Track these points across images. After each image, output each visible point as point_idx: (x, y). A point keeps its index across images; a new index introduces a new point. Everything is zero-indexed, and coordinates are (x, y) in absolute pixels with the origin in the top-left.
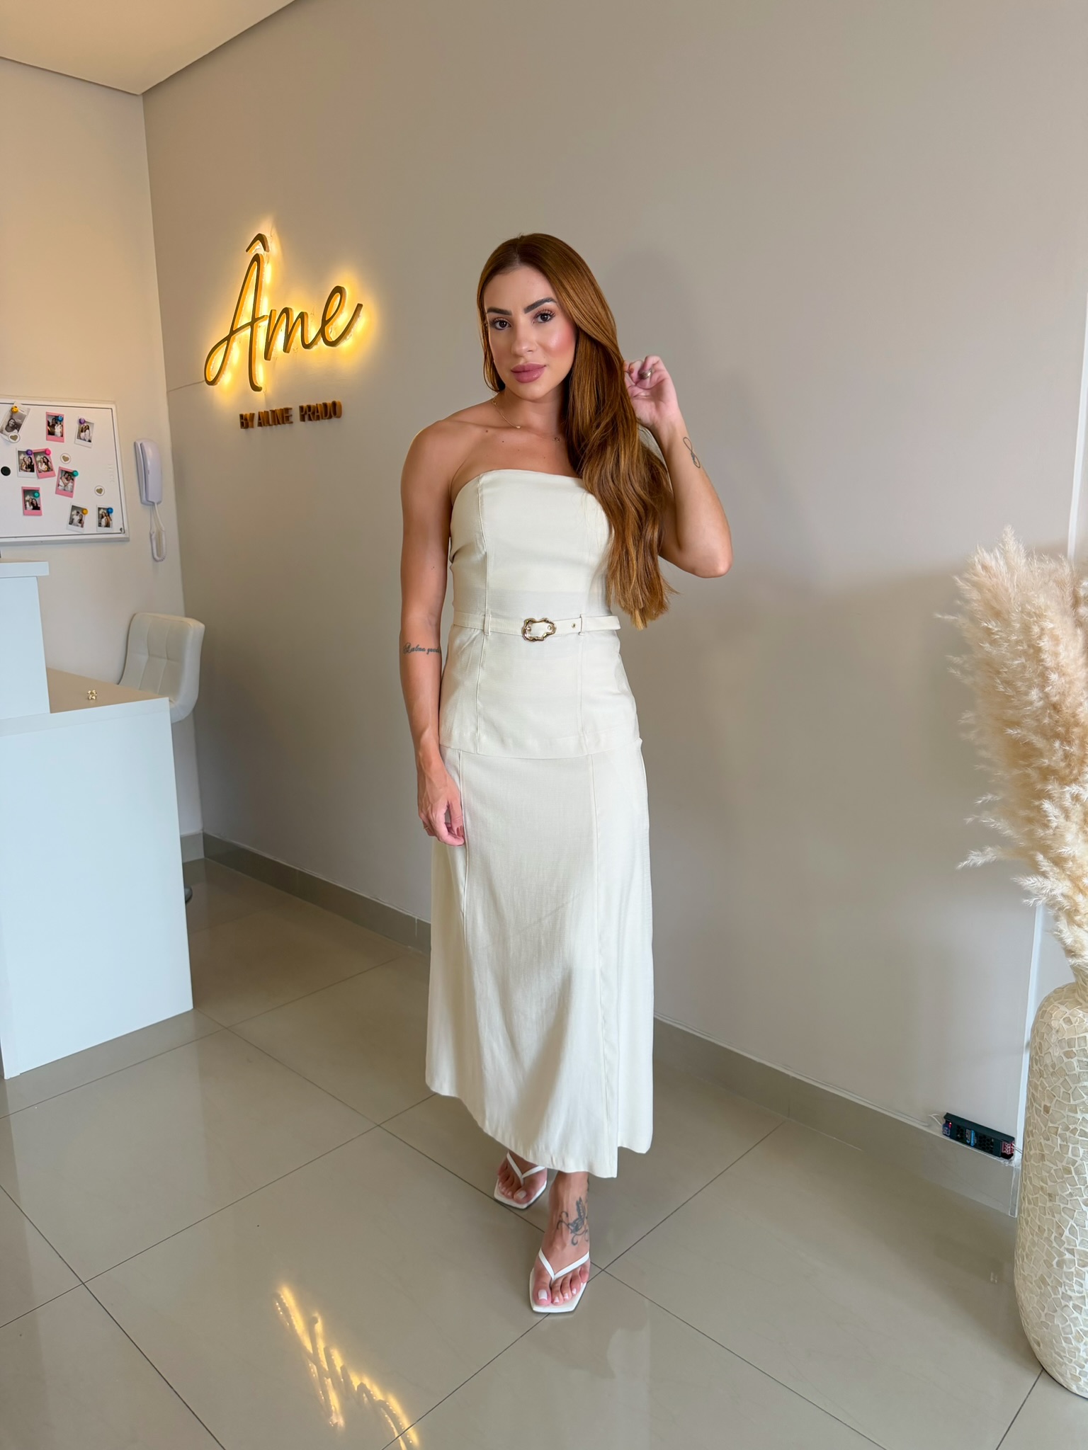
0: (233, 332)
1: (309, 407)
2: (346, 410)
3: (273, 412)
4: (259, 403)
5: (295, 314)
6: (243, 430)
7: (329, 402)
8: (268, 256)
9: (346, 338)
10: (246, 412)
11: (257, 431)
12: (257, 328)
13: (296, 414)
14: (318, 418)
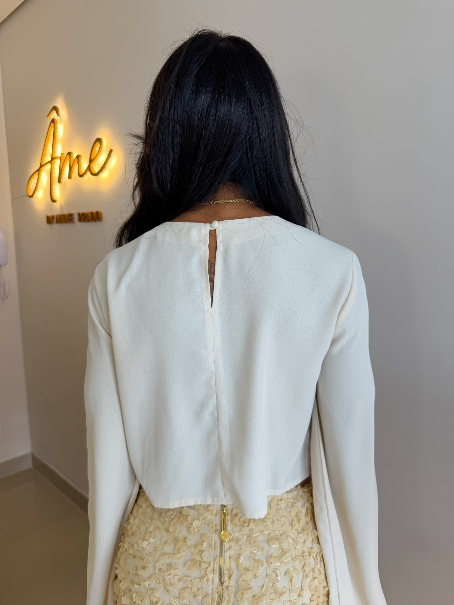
0: (41, 166)
1: (83, 214)
2: (105, 215)
3: (64, 215)
4: (57, 209)
5: (74, 156)
6: (48, 226)
7: (94, 210)
8: (61, 120)
9: (103, 171)
10: (50, 214)
11: (56, 226)
12: (53, 165)
13: (76, 218)
14: (88, 221)
